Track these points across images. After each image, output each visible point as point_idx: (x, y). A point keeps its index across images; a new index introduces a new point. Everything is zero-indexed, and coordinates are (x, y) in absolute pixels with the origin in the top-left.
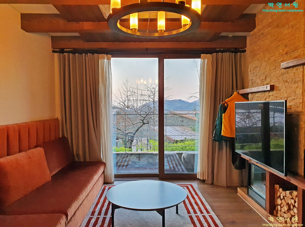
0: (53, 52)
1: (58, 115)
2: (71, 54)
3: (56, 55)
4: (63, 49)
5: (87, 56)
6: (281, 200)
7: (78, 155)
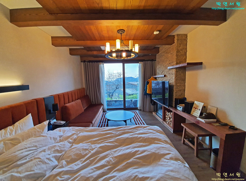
0: (81, 62)
1: (84, 86)
2: (88, 63)
3: (82, 63)
4: (85, 61)
5: (94, 63)
6: (167, 116)
7: (93, 102)
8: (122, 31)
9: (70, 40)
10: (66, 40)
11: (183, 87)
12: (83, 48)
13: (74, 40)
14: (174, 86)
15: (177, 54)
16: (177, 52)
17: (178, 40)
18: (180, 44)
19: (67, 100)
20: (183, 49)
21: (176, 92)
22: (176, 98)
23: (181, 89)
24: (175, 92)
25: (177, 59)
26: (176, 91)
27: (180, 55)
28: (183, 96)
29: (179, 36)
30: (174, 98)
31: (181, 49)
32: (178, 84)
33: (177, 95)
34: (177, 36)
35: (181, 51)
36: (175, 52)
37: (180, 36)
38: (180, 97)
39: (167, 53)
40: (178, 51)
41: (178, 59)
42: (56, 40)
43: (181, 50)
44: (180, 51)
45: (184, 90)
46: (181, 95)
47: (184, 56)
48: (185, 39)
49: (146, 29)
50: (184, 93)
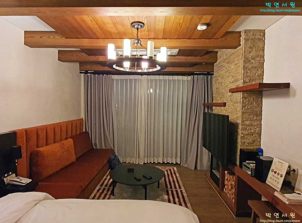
0: (81, 73)
1: (83, 116)
2: (92, 75)
4: (87, 71)
5: (103, 76)
8: (139, 25)
9: (54, 37)
10: (48, 37)
11: (256, 128)
12: (80, 50)
13: (62, 37)
14: (239, 126)
15: (244, 66)
16: (245, 62)
17: (246, 40)
18: (251, 48)
19: (42, 141)
20: (257, 56)
21: (243, 138)
22: (242, 147)
23: (252, 131)
24: (241, 137)
25: (245, 74)
26: (242, 135)
27: (250, 67)
28: (256, 146)
29: (249, 33)
30: (239, 148)
31: (252, 56)
32: (248, 123)
33: (244, 142)
34: (245, 32)
35: (252, 61)
36: (242, 62)
37: (251, 33)
38: (250, 147)
39: (228, 63)
40: (247, 60)
41: (247, 75)
42: (32, 37)
43: (252, 59)
44: (250, 61)
45: (260, 135)
46: (253, 143)
47: (259, 70)
48: (259, 40)
49: (181, 22)
50: (259, 140)
